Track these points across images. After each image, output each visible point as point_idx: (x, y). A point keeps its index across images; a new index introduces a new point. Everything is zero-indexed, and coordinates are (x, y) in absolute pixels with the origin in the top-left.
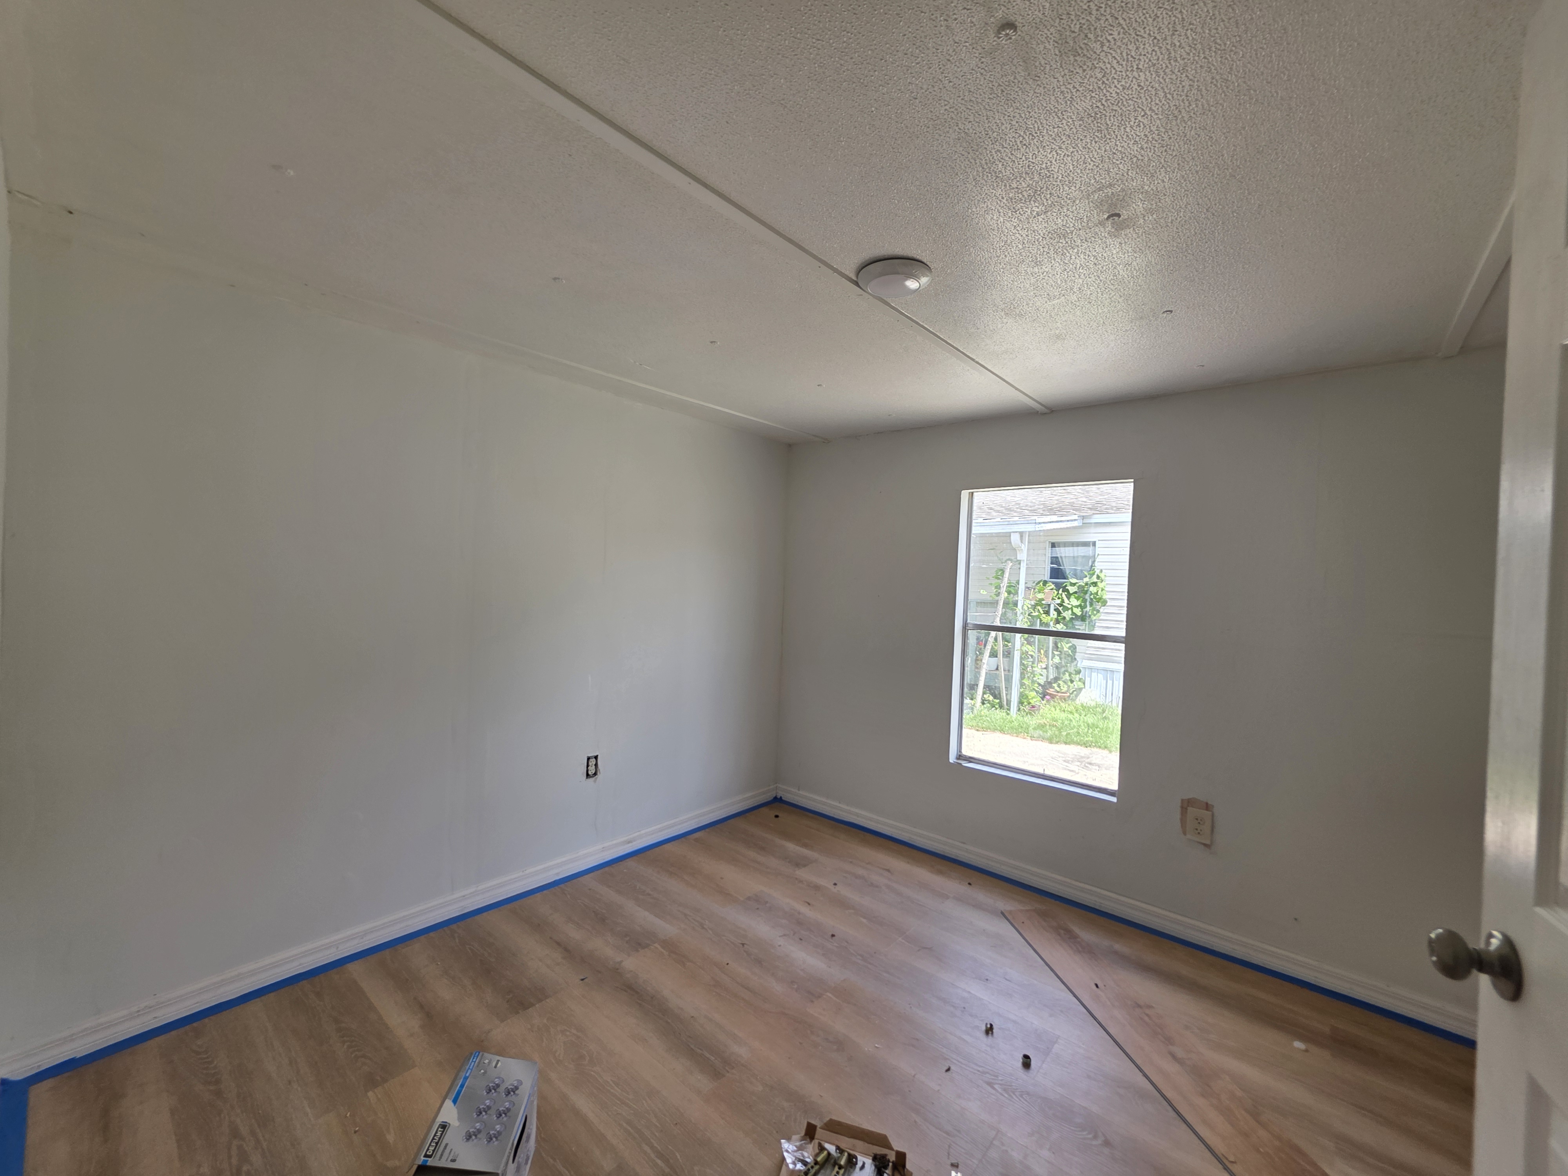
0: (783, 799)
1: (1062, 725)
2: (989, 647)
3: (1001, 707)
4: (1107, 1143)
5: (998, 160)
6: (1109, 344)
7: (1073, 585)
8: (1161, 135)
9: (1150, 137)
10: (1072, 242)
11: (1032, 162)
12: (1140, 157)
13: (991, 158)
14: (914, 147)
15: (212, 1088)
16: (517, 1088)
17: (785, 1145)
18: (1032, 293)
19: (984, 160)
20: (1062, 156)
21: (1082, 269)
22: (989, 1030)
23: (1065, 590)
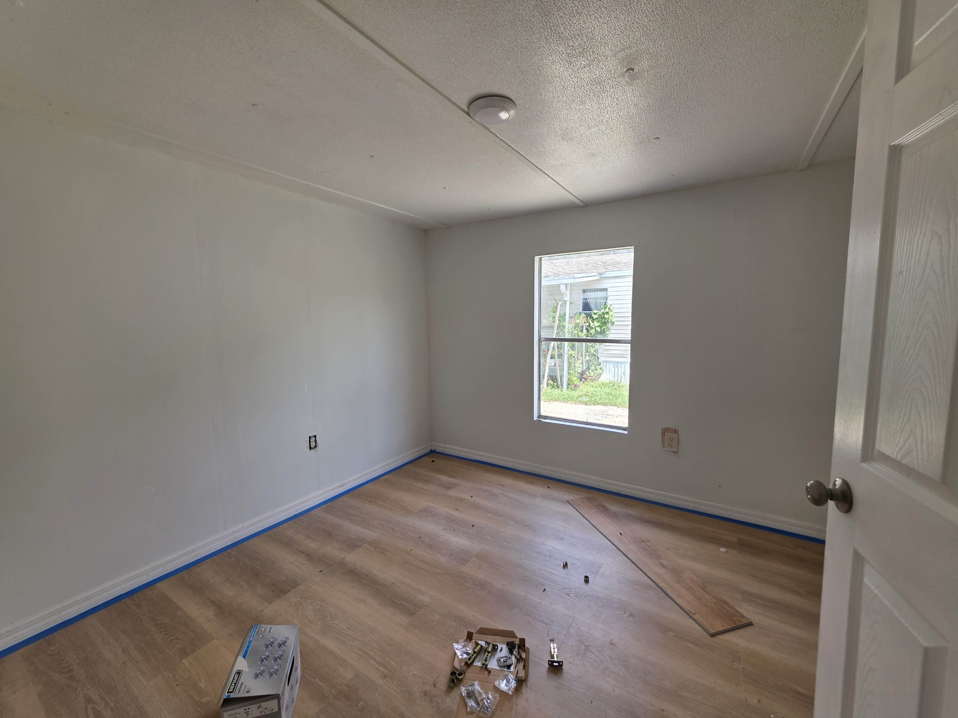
0: (436, 451)
1: (591, 395)
2: (550, 353)
3: (558, 387)
4: (631, 615)
5: (561, 24)
6: (622, 160)
7: (595, 314)
8: (662, 12)
9: (655, 12)
10: (604, 88)
11: (583, 27)
12: (648, 27)
13: (557, 22)
14: (506, 10)
15: (66, 676)
16: (285, 642)
17: (456, 646)
18: (578, 124)
19: (552, 23)
20: (601, 23)
21: (609, 107)
22: (565, 566)
23: (591, 317)
